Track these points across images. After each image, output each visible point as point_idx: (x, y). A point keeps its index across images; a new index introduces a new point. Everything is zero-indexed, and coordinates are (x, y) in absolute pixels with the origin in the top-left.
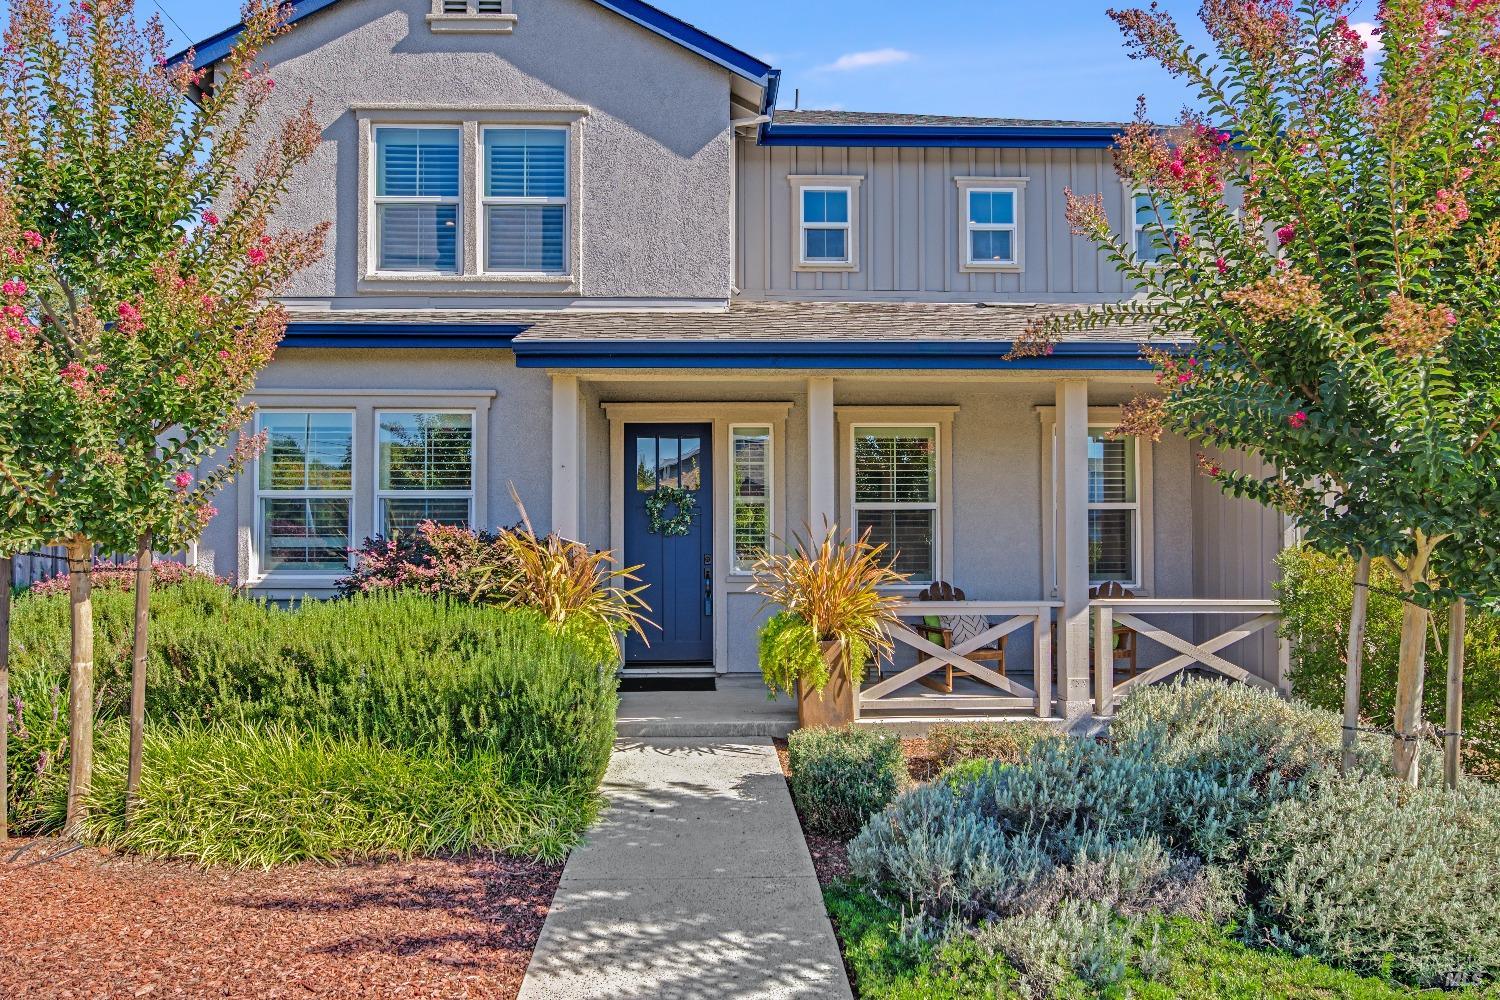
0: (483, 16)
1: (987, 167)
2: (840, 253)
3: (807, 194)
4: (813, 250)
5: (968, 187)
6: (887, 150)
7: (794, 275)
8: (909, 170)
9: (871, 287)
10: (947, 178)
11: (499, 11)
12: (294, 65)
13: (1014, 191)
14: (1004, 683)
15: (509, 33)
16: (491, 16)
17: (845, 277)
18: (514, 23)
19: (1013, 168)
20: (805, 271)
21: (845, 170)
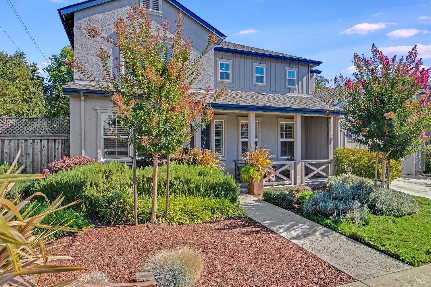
0: (154, 11)
1: (259, 61)
2: (228, 78)
3: (221, 63)
4: (222, 78)
5: (255, 66)
6: (244, 56)
7: (217, 83)
8: (243, 60)
9: (235, 87)
10: (251, 63)
11: (158, 10)
12: (101, 15)
13: (264, 67)
14: (285, 178)
15: (160, 16)
16: (155, 11)
17: (229, 84)
18: (162, 14)
19: (264, 62)
20: (220, 82)
21: (229, 59)
